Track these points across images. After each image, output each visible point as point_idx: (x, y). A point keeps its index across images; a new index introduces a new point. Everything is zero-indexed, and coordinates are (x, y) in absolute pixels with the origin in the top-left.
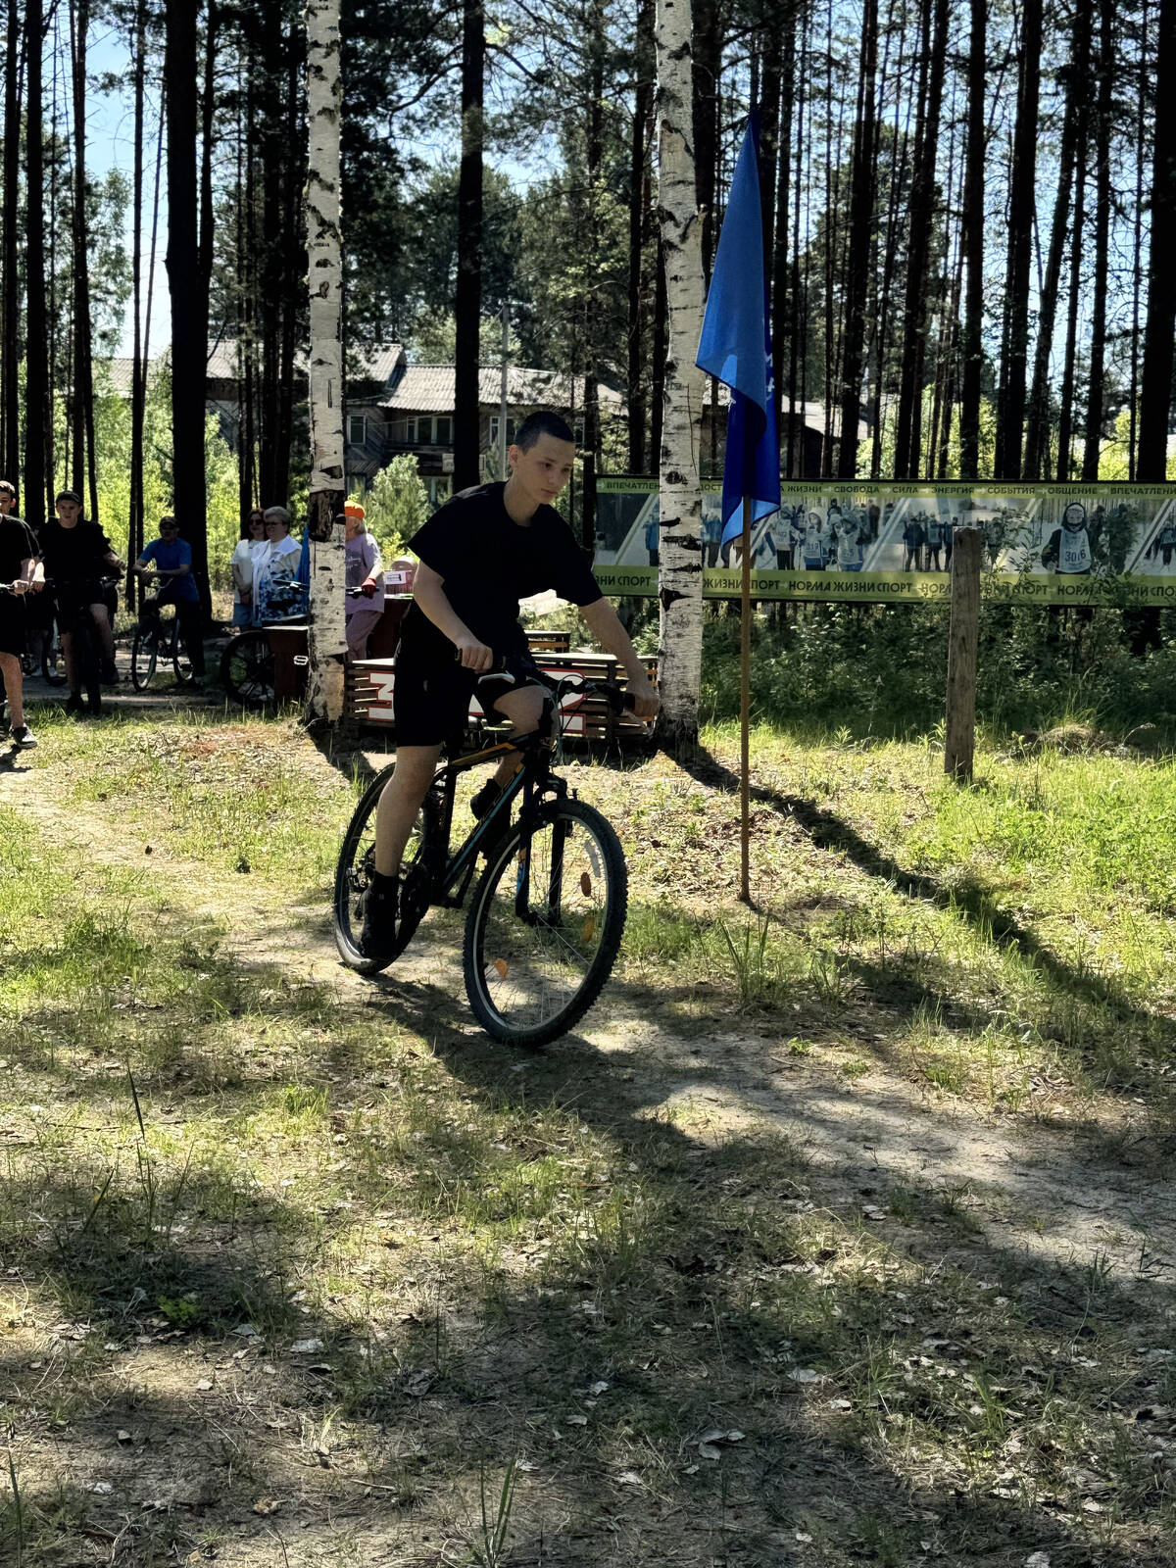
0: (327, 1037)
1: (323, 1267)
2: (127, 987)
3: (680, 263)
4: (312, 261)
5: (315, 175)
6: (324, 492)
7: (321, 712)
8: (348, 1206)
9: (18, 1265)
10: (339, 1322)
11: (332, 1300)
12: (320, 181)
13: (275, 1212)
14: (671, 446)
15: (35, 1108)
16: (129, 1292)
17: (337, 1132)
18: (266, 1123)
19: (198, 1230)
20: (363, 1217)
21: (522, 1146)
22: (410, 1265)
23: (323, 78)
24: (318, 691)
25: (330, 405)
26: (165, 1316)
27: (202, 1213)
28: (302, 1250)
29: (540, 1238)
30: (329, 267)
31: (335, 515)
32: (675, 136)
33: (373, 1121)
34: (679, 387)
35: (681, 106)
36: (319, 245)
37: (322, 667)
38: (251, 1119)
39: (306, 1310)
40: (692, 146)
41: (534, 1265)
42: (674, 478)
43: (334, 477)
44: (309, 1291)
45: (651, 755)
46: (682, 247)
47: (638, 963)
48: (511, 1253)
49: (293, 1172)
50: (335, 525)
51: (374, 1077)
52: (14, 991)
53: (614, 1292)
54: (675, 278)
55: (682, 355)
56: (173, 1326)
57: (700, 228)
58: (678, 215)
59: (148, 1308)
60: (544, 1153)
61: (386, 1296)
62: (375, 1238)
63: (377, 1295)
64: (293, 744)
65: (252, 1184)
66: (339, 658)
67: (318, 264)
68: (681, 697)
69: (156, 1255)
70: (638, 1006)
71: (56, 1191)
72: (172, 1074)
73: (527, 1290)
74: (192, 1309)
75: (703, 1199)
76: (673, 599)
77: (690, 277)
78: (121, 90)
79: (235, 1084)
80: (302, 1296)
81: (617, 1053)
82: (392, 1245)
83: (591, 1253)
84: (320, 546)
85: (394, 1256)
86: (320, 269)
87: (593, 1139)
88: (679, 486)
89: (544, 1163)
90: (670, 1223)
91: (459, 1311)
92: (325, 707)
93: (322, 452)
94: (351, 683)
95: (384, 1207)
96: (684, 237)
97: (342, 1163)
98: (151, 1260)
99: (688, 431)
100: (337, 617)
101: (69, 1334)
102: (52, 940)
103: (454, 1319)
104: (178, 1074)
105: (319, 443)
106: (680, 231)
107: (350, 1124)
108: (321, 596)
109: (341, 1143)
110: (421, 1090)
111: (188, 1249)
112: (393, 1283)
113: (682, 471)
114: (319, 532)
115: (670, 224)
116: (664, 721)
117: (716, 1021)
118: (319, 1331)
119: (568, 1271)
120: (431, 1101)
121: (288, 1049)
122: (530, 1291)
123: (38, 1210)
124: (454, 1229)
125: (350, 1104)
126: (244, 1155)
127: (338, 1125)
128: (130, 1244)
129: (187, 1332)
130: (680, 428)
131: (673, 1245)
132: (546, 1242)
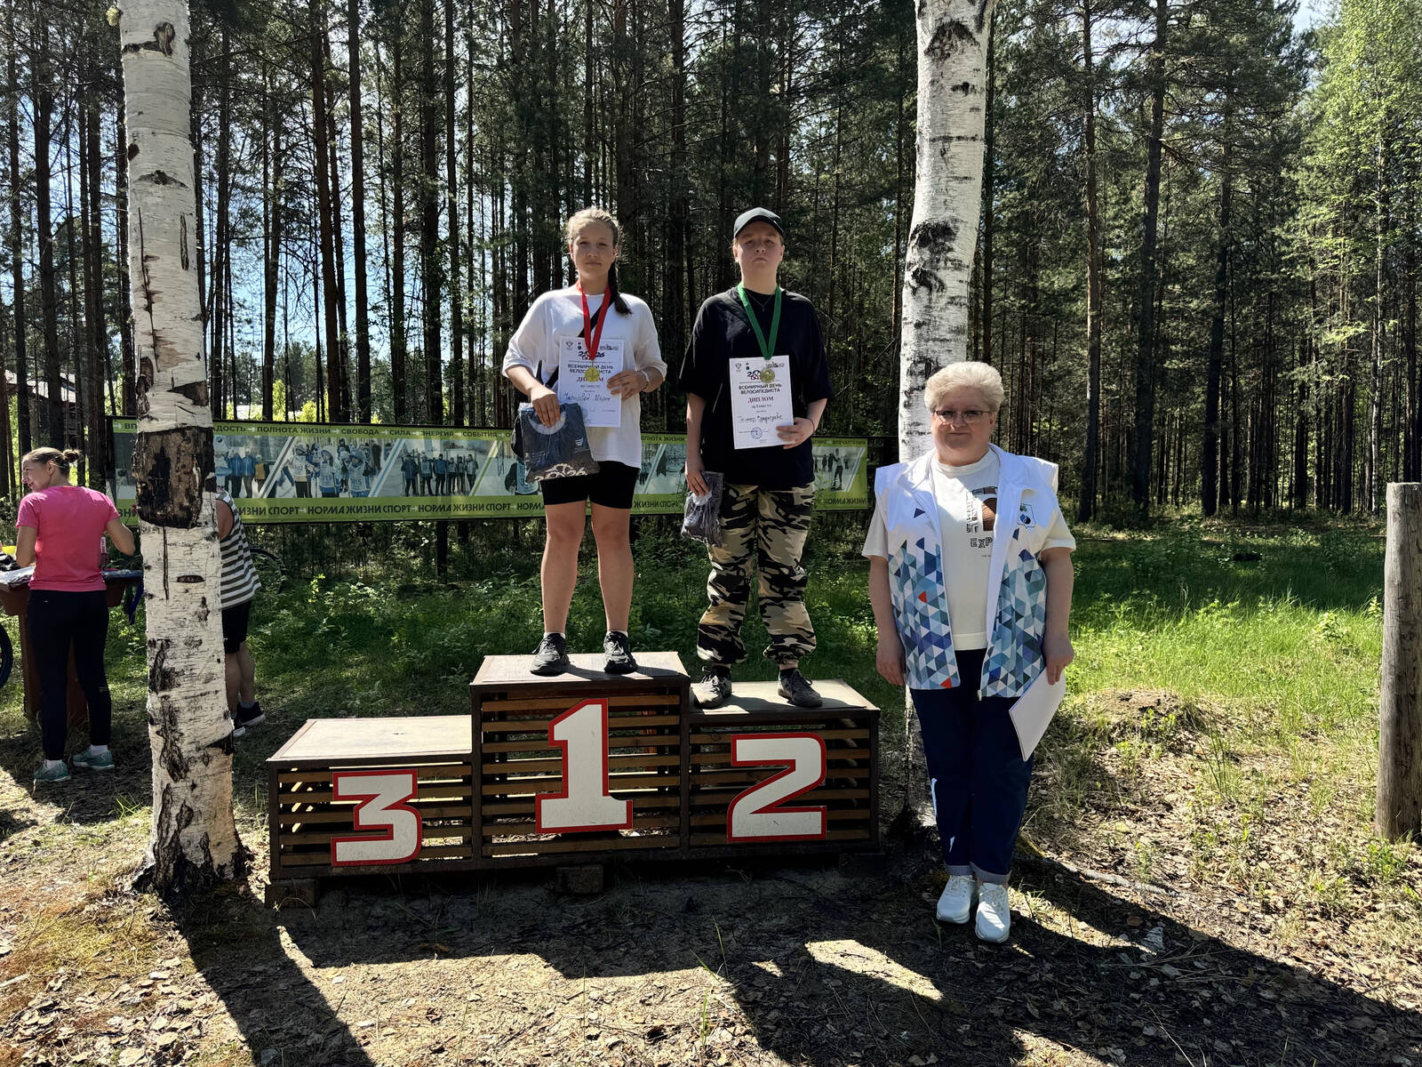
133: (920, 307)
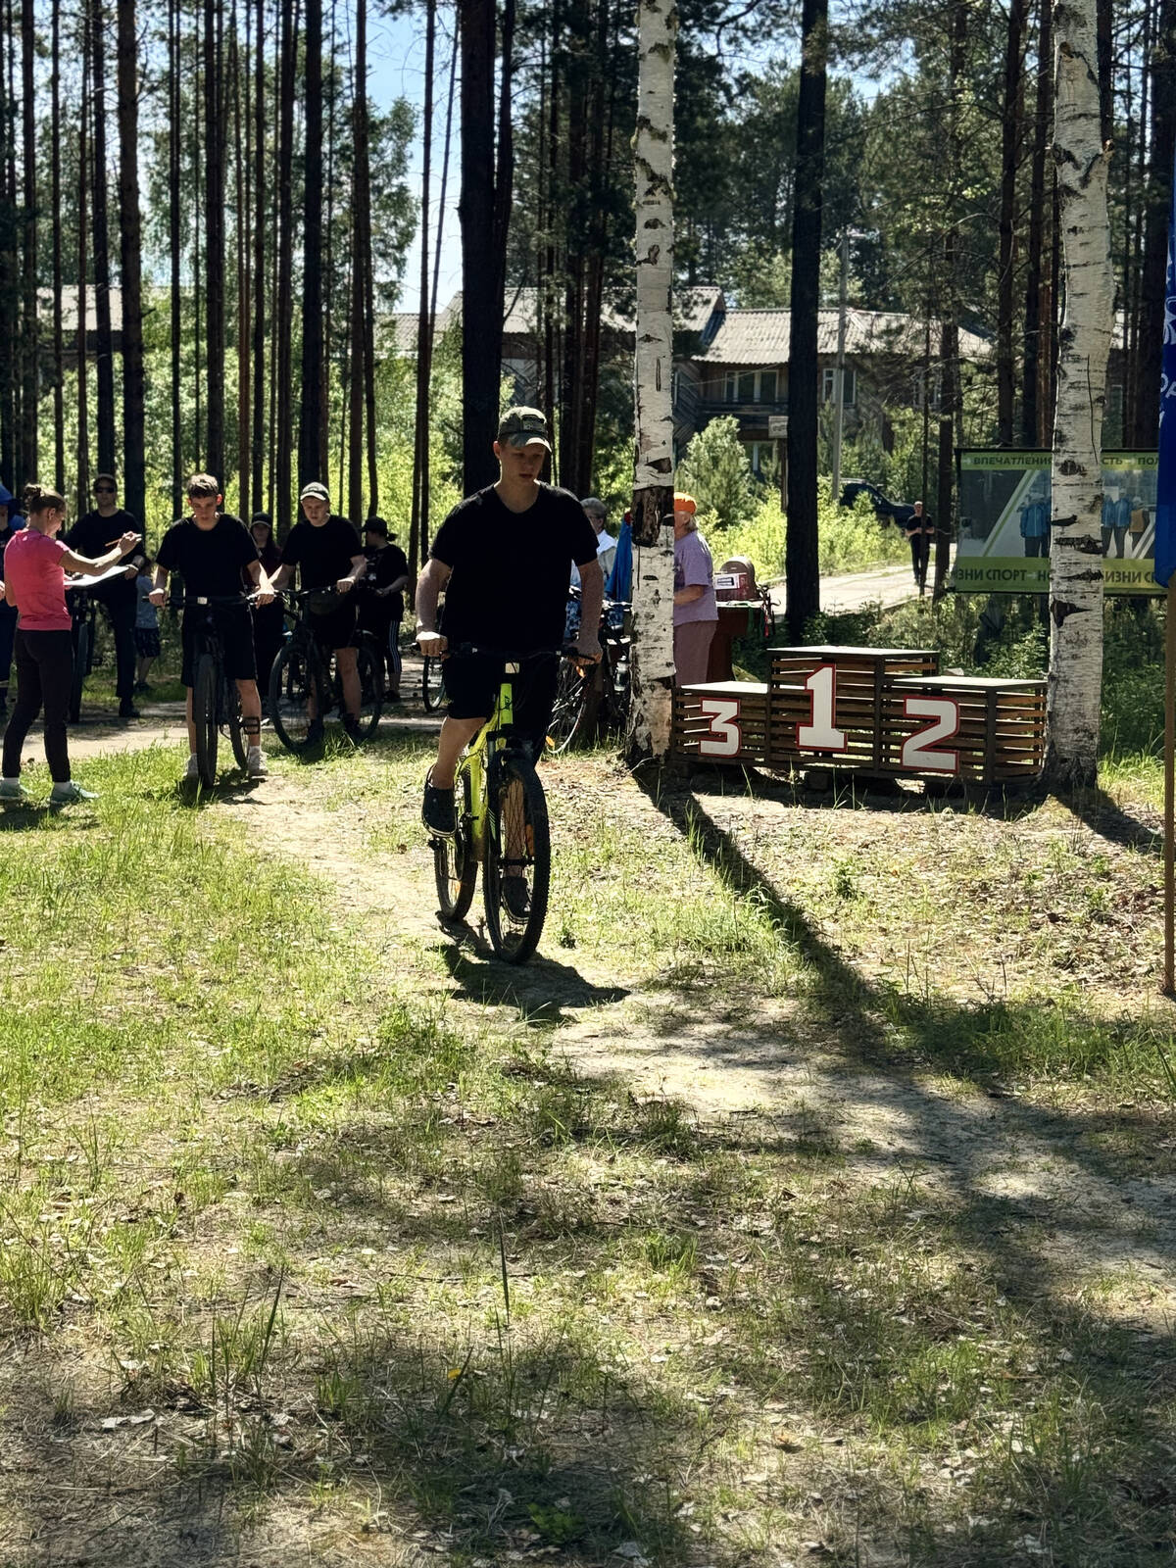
0: (685, 1170)
1: (711, 1472)
2: (452, 1096)
3: (1080, 211)
4: (640, 223)
5: (645, 122)
6: (650, 488)
7: (644, 745)
8: (731, 1393)
9: (367, 1452)
10: (738, 1547)
11: (725, 1516)
12: (651, 129)
13: (649, 1397)
14: (1066, 430)
15: (368, 1251)
16: (492, 1493)
17: (710, 1294)
18: (626, 1281)
19: (564, 1418)
20: (751, 1409)
21: (928, 1321)
22: (812, 1477)
23: (656, 10)
24: (641, 720)
25: (659, 388)
26: (537, 1529)
27: (566, 1395)
28: (684, 1450)
29: (963, 1447)
30: (659, 229)
31: (661, 516)
32: (1077, 61)
33: (750, 1279)
34: (1077, 359)
35: (1084, 25)
36: (648, 203)
37: (647, 692)
38: (608, 1272)
39: (696, 1528)
40: (1096, 72)
41: (959, 1484)
42: (1068, 468)
43: (661, 471)
44: (698, 1503)
45: (1038, 800)
46: (1083, 192)
47: (1046, 1078)
48: (930, 1465)
49: (664, 1344)
50: (663, 528)
51: (744, 1222)
52: (330, 1100)
53: (1062, 1526)
54: (1074, 230)
55: (1080, 321)
56: (545, 1540)
57: (1106, 169)
58: (1078, 154)
59: (515, 1517)
60: (956, 1331)
61: (790, 1516)
62: (767, 1437)
63: (779, 1514)
64: (614, 781)
65: (619, 1358)
66: (666, 682)
67: (648, 225)
68: (1076, 731)
69: (518, 1448)
70: (1051, 1136)
71: (398, 1359)
72: (513, 1212)
73: (955, 1518)
74: (568, 1522)
75: (1157, 1401)
76: (1067, 614)
77: (1091, 229)
78: (411, 13)
79: (586, 1228)
80: (689, 1509)
81: (1031, 1200)
82: (788, 1448)
83: (1030, 1472)
84: (645, 551)
85: (792, 1462)
86: (649, 231)
87: (1015, 1316)
88: (1075, 478)
89: (955, 1342)
90: (1120, 1434)
91: (876, 1541)
92: (649, 739)
93: (648, 442)
94: (679, 712)
95: (776, 1398)
96: (1085, 181)
97: (719, 1334)
98: (514, 1454)
99: (1088, 411)
100: (663, 634)
101: (430, 1544)
102: (364, 1035)
103: (871, 1551)
104: (521, 1212)
105: (646, 432)
106: (1080, 174)
107: (723, 1284)
108: (646, 610)
109: (715, 1308)
110: (802, 1242)
111: (554, 1441)
112: (795, 1498)
113: (1079, 460)
114: (644, 536)
115: (1068, 166)
116: (1055, 759)
117: (1149, 1159)
118: (713, 1556)
119: (1001, 1495)
120: (815, 1257)
121: (640, 1182)
122: (958, 1518)
123: (384, 1384)
124: (858, 1431)
125: (720, 1256)
126: (605, 1320)
127: (709, 1284)
128: (489, 1432)
129: (563, 1547)
130: (1078, 408)
131: (1126, 1464)
132: (970, 1452)
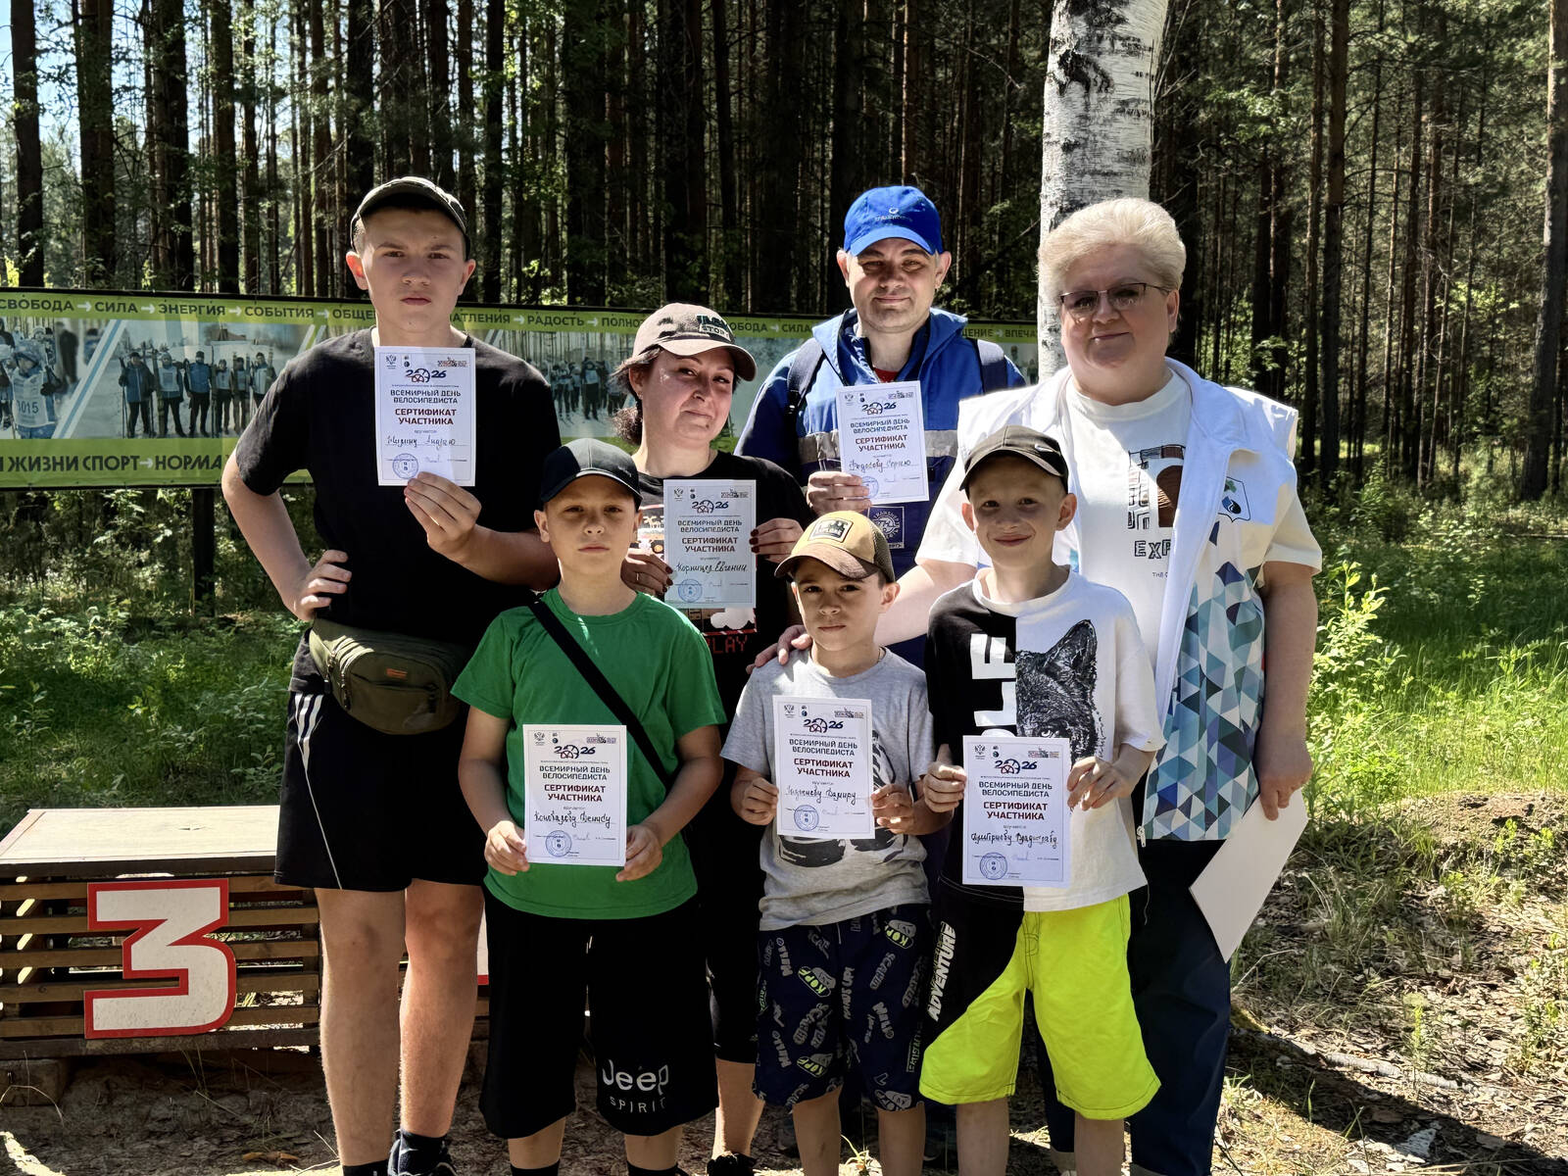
133: (1070, 118)
